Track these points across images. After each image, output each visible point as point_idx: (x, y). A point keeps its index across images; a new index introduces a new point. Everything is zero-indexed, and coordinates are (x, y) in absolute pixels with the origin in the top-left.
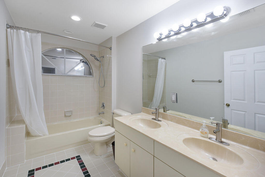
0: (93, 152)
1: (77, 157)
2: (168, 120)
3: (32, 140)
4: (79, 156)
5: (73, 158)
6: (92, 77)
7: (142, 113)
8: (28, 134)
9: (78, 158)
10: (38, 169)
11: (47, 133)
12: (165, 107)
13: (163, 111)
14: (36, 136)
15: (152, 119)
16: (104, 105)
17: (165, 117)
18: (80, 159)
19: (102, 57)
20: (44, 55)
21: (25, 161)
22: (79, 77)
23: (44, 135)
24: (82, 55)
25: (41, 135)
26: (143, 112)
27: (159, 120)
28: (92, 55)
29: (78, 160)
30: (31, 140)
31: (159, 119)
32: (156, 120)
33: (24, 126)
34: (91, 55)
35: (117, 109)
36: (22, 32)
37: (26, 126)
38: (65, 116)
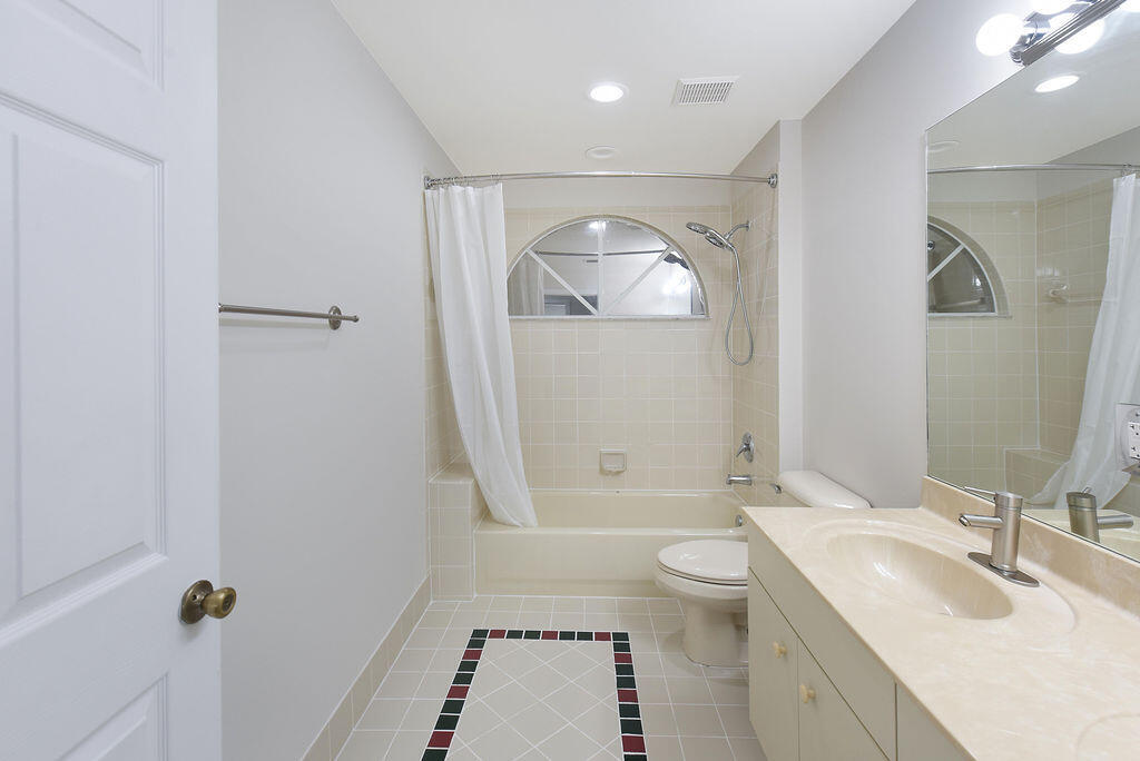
0: (676, 641)
1: (617, 636)
2: (1093, 587)
3: (495, 532)
4: (625, 636)
5: (602, 637)
6: (704, 319)
7: (920, 508)
8: (485, 514)
9: (621, 643)
10: (498, 634)
11: (531, 517)
12: (1085, 502)
13: (1067, 524)
14: (504, 524)
15: (973, 556)
16: (752, 445)
17: (1068, 567)
18: (627, 647)
19: (742, 226)
20: (536, 252)
21: (475, 596)
22: (648, 323)
23: (524, 525)
24: (663, 234)
25: (515, 522)
26: (931, 507)
27: (1017, 576)
28: (695, 224)
29: (617, 648)
30: (489, 532)
31: (1023, 564)
32: (999, 571)
33: (470, 482)
34: (689, 226)
35: (804, 469)
36: (457, 189)
37: (477, 486)
38: (602, 471)
